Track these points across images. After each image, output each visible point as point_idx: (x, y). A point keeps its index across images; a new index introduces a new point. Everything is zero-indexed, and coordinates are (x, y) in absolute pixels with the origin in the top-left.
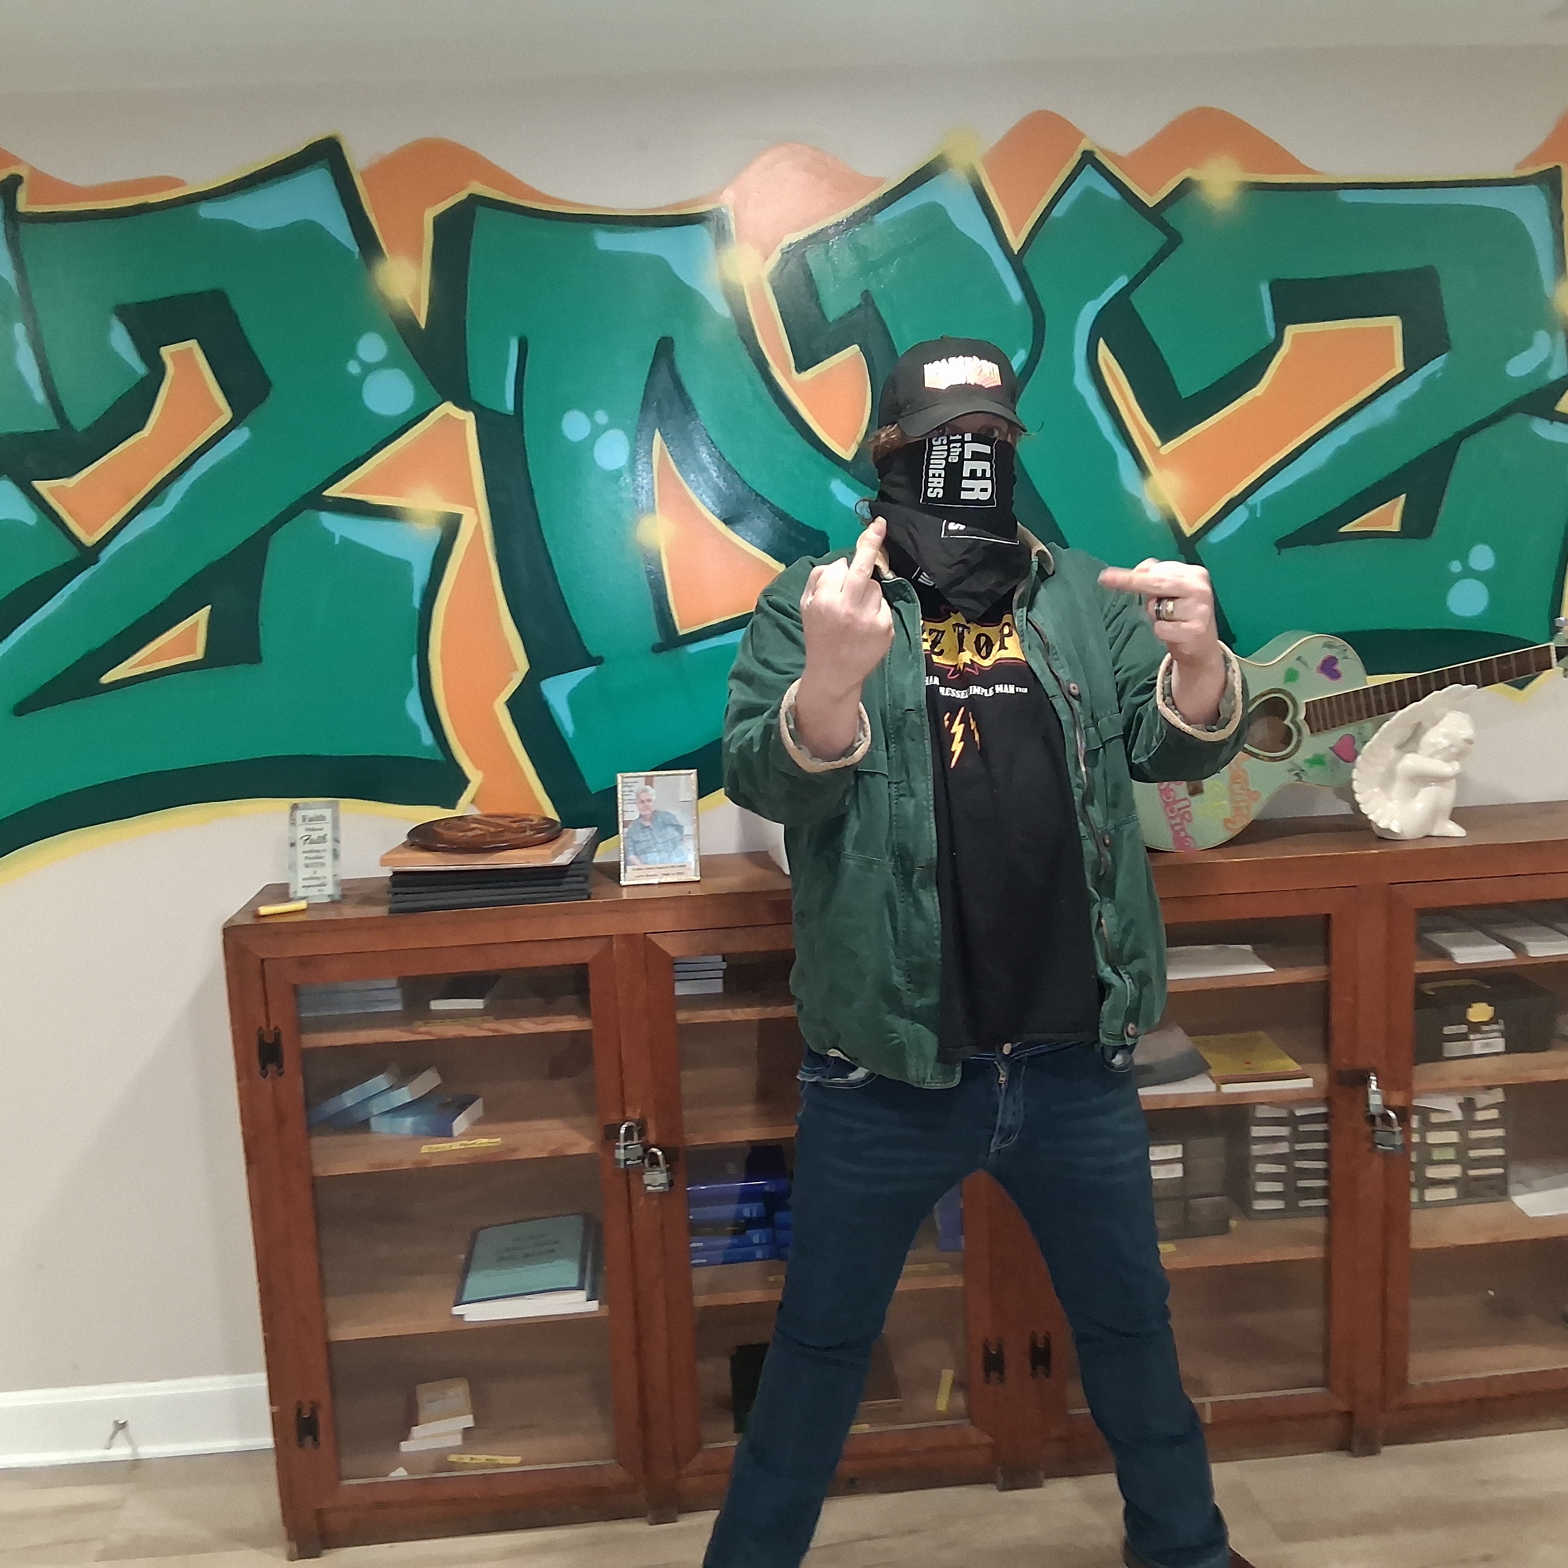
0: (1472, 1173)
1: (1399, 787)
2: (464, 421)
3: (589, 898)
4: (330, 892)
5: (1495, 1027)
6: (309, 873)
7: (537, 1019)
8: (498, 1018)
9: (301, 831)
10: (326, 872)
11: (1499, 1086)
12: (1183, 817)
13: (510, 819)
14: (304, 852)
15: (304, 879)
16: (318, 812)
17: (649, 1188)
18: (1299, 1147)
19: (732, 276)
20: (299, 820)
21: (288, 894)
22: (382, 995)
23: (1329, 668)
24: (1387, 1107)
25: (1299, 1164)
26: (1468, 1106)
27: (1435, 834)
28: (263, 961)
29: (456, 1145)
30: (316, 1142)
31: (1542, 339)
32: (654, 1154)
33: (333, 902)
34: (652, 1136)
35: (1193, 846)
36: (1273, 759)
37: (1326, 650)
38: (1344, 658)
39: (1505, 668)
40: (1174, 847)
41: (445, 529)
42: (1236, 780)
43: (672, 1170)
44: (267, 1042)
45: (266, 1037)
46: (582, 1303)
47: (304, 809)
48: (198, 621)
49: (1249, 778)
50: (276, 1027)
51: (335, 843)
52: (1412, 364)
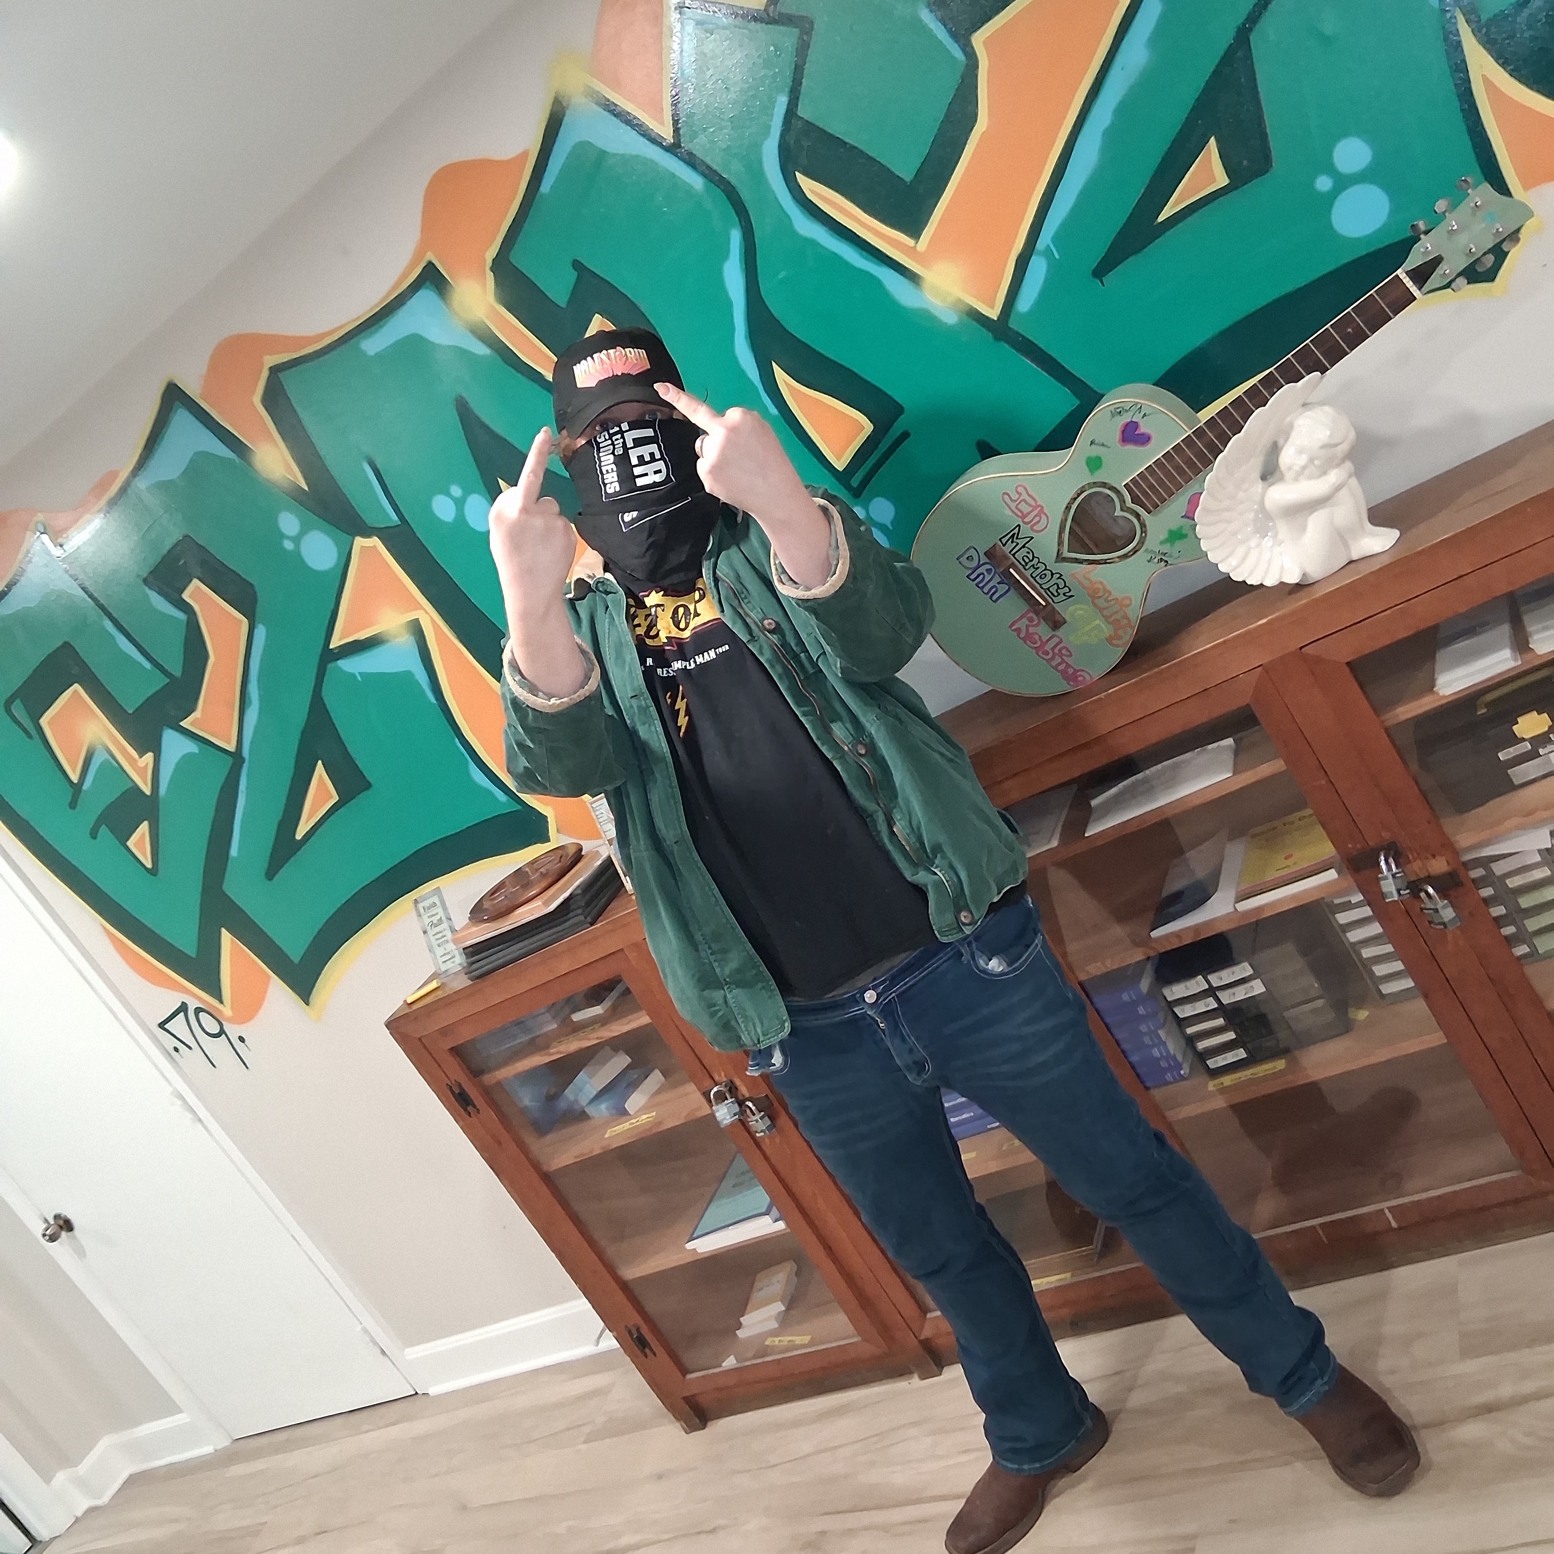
2: (375, 546)
4: (460, 962)
6: (442, 950)
7: (621, 1021)
9: (427, 921)
10: (453, 946)
12: (1061, 654)
14: (434, 936)
15: (441, 956)
16: (430, 901)
17: (758, 1134)
19: (469, 316)
20: (422, 911)
23: (1132, 436)
27: (1355, 557)
28: (420, 1039)
29: (626, 1126)
32: (748, 1106)
34: (744, 1091)
35: (1088, 678)
36: (1126, 556)
37: (1118, 418)
38: (1143, 417)
39: (1350, 330)
40: (1069, 686)
41: (414, 634)
42: (1095, 595)
43: (769, 1113)
44: (456, 1092)
45: (454, 1088)
46: (770, 1225)
47: (421, 901)
48: (321, 775)
49: (1108, 588)
50: (456, 1081)
51: (449, 921)
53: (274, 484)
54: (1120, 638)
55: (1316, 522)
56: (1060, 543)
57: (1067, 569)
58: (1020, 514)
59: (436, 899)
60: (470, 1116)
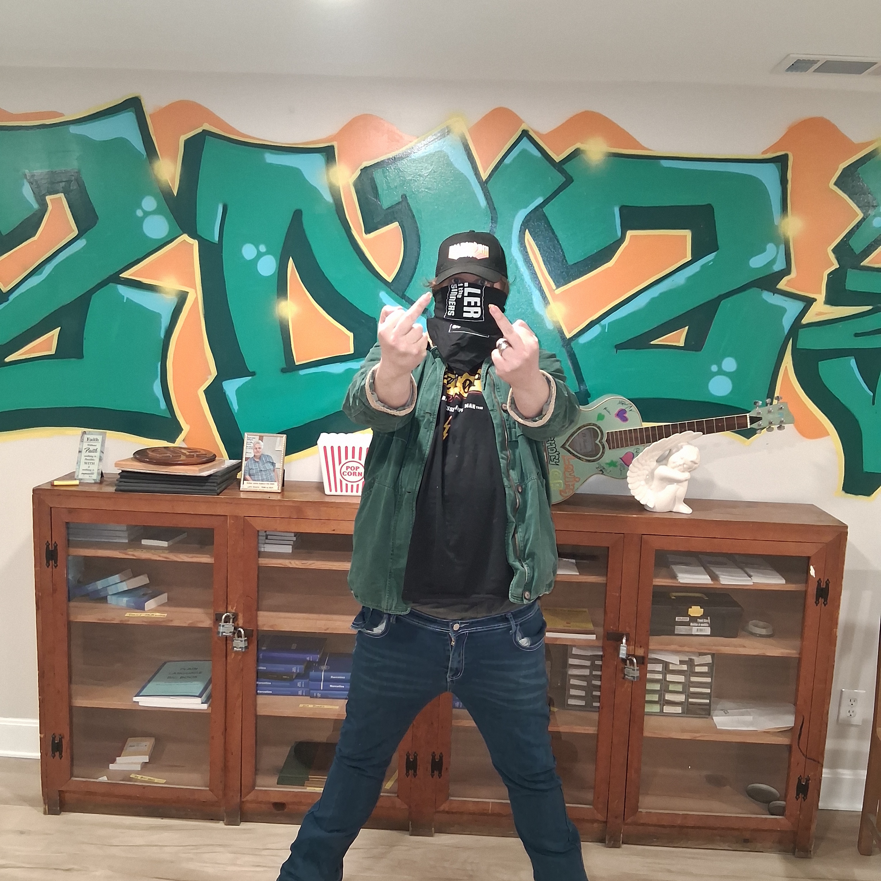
0: (690, 700)
1: (656, 483)
2: (193, 244)
3: (218, 495)
4: (96, 478)
5: (705, 621)
6: (86, 467)
7: (187, 555)
9: (85, 445)
10: (95, 468)
11: (709, 654)
14: (85, 456)
15: (83, 470)
16: (95, 437)
17: (235, 649)
18: (594, 673)
19: (334, 181)
20: (85, 439)
21: (74, 476)
24: (631, 655)
25: (592, 682)
26: (690, 663)
27: (674, 511)
28: (51, 508)
29: (143, 615)
30: (72, 604)
31: (771, 247)
32: (240, 631)
33: (95, 483)
34: (240, 622)
36: (589, 461)
37: (621, 405)
38: (630, 411)
39: (720, 425)
41: (179, 299)
42: (568, 469)
43: (249, 640)
44: (51, 549)
45: (50, 546)
46: (199, 704)
47: (88, 434)
48: (54, 335)
49: (574, 469)
50: (55, 542)
51: (101, 453)
52: (697, 256)
53: (158, 181)
54: (565, 493)
55: (671, 489)
56: (567, 440)
57: (563, 452)
59: (100, 438)
60: (48, 567)
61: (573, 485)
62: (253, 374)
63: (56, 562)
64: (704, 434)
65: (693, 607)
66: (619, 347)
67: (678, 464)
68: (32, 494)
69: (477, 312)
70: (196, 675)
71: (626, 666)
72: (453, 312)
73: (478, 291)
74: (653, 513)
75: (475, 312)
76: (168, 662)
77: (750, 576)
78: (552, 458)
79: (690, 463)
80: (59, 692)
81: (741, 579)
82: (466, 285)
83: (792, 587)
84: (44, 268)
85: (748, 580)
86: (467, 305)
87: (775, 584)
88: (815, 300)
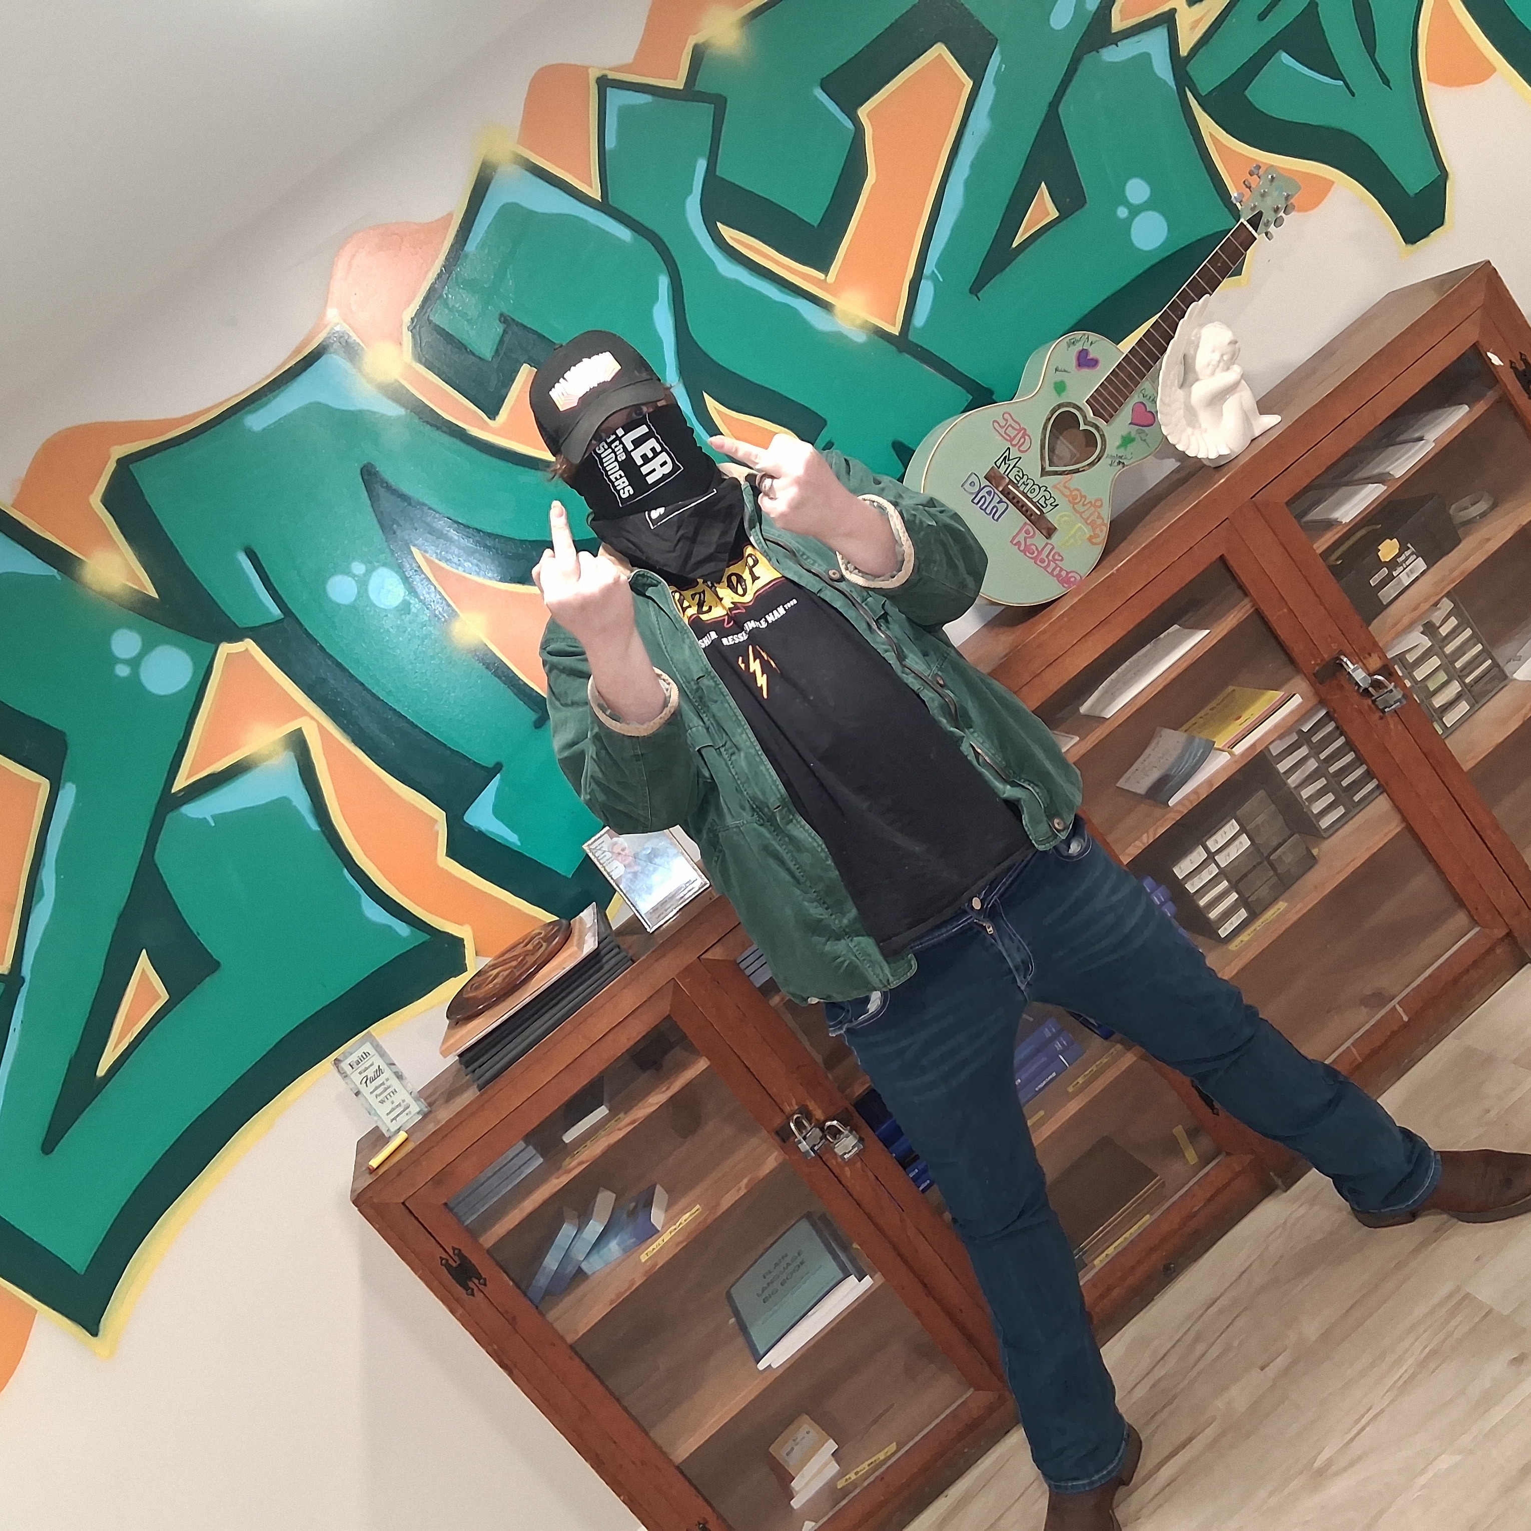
0: (1467, 680)
1: (1204, 417)
2: (247, 650)
3: (634, 962)
4: (418, 1109)
5: (1407, 553)
6: (388, 1106)
7: (660, 1090)
8: (627, 1110)
9: (356, 1078)
10: (402, 1096)
11: (1442, 597)
12: (1054, 560)
13: (522, 945)
15: (388, 1114)
16: (359, 1053)
17: (846, 1156)
18: (1323, 756)
19: (381, 378)
20: (348, 1069)
21: (383, 1136)
22: (518, 1162)
23: (1085, 361)
24: (1370, 675)
25: (1332, 769)
26: (1430, 629)
27: (1257, 435)
28: (403, 1203)
29: (666, 1237)
30: (551, 1316)
32: (831, 1126)
33: (425, 1116)
34: (819, 1114)
35: (1078, 578)
36: (1092, 464)
37: (1072, 347)
38: (1091, 345)
39: (1219, 265)
40: (1065, 589)
41: (294, 749)
42: (1075, 499)
43: (854, 1129)
44: (454, 1265)
45: (451, 1262)
46: (857, 1285)
47: (346, 1058)
48: (143, 970)
49: (1083, 494)
50: (454, 1249)
51: (392, 1067)
52: (977, 74)
53: (110, 597)
54: (1098, 536)
56: (1042, 458)
57: (1049, 481)
58: (1008, 438)
59: (367, 1048)
60: (473, 1295)
61: (1099, 517)
62: (498, 768)
63: (479, 1277)
64: (1211, 295)
65: (1379, 547)
66: (976, 288)
67: (1214, 362)
68: (357, 1209)
69: (665, 463)
70: (798, 1262)
71: (1373, 698)
72: (630, 488)
73: (643, 429)
74: (1236, 461)
75: (662, 465)
76: (731, 1287)
77: (1421, 439)
78: (1042, 502)
79: (1230, 348)
80: (643, 1463)
81: (1410, 453)
82: (620, 433)
83: (1481, 407)
84: (41, 882)
85: (1424, 445)
86: (642, 462)
87: (1459, 422)
88: (1174, 11)
